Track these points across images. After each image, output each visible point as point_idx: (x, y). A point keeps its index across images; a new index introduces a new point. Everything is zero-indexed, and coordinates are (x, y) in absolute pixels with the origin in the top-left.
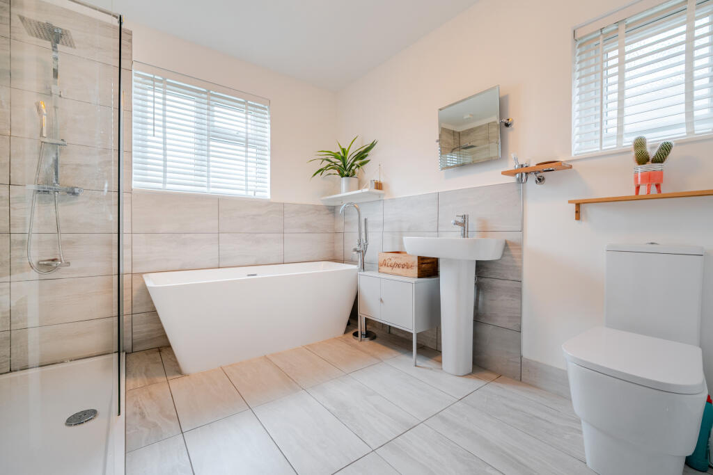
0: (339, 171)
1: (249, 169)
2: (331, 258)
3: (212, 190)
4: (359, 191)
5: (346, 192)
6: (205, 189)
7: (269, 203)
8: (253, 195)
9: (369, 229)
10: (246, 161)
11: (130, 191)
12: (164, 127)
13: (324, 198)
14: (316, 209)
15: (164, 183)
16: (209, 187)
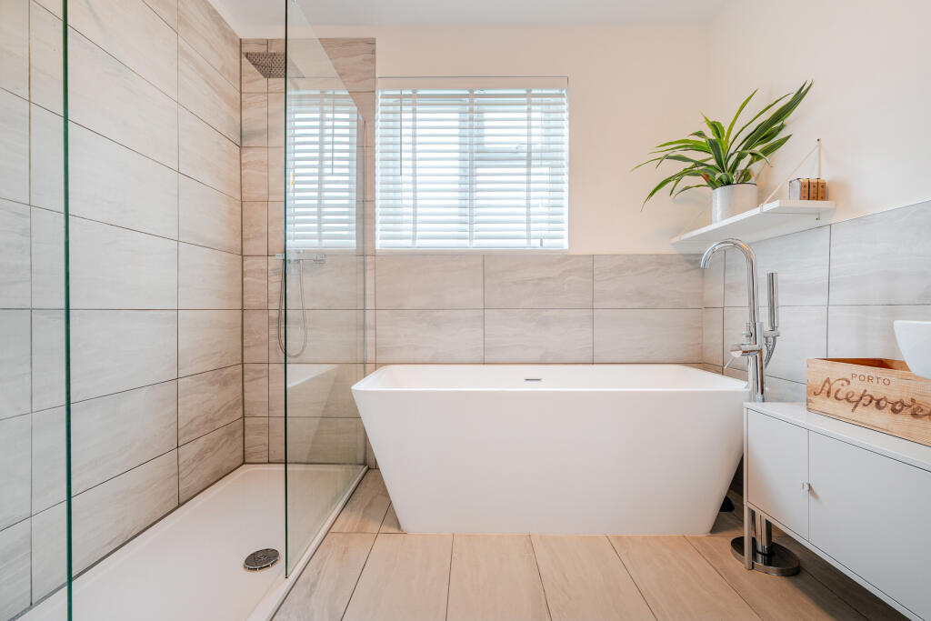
0: (706, 177)
1: (532, 202)
2: (695, 360)
3: (476, 243)
4: (756, 211)
5: (723, 218)
6: (466, 243)
7: (565, 258)
8: (539, 245)
9: (781, 299)
10: (529, 190)
11: (374, 254)
12: (414, 159)
13: (676, 239)
14: (661, 262)
15: (414, 238)
16: (471, 238)
